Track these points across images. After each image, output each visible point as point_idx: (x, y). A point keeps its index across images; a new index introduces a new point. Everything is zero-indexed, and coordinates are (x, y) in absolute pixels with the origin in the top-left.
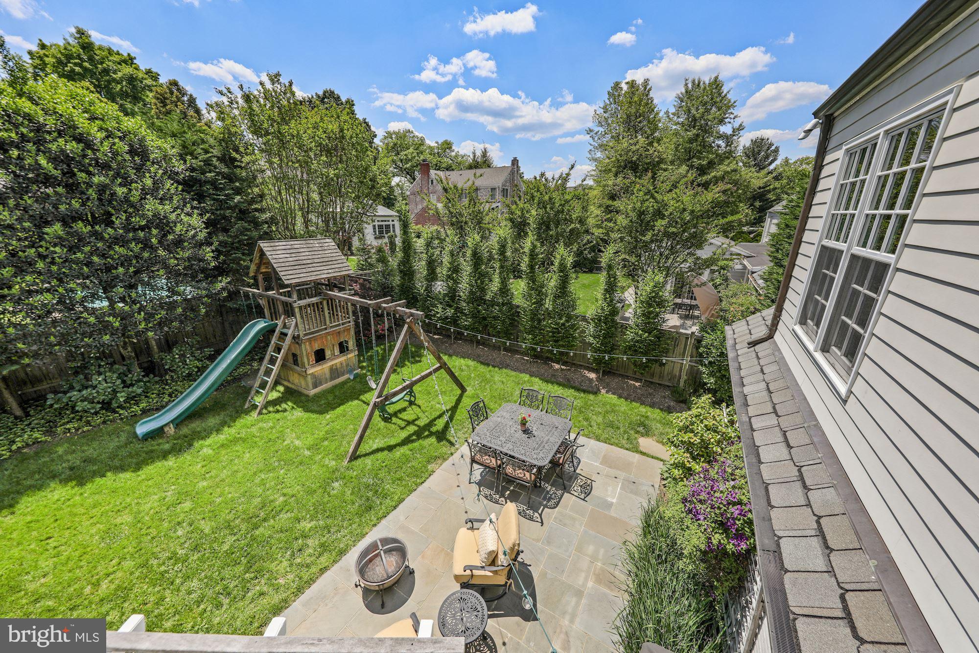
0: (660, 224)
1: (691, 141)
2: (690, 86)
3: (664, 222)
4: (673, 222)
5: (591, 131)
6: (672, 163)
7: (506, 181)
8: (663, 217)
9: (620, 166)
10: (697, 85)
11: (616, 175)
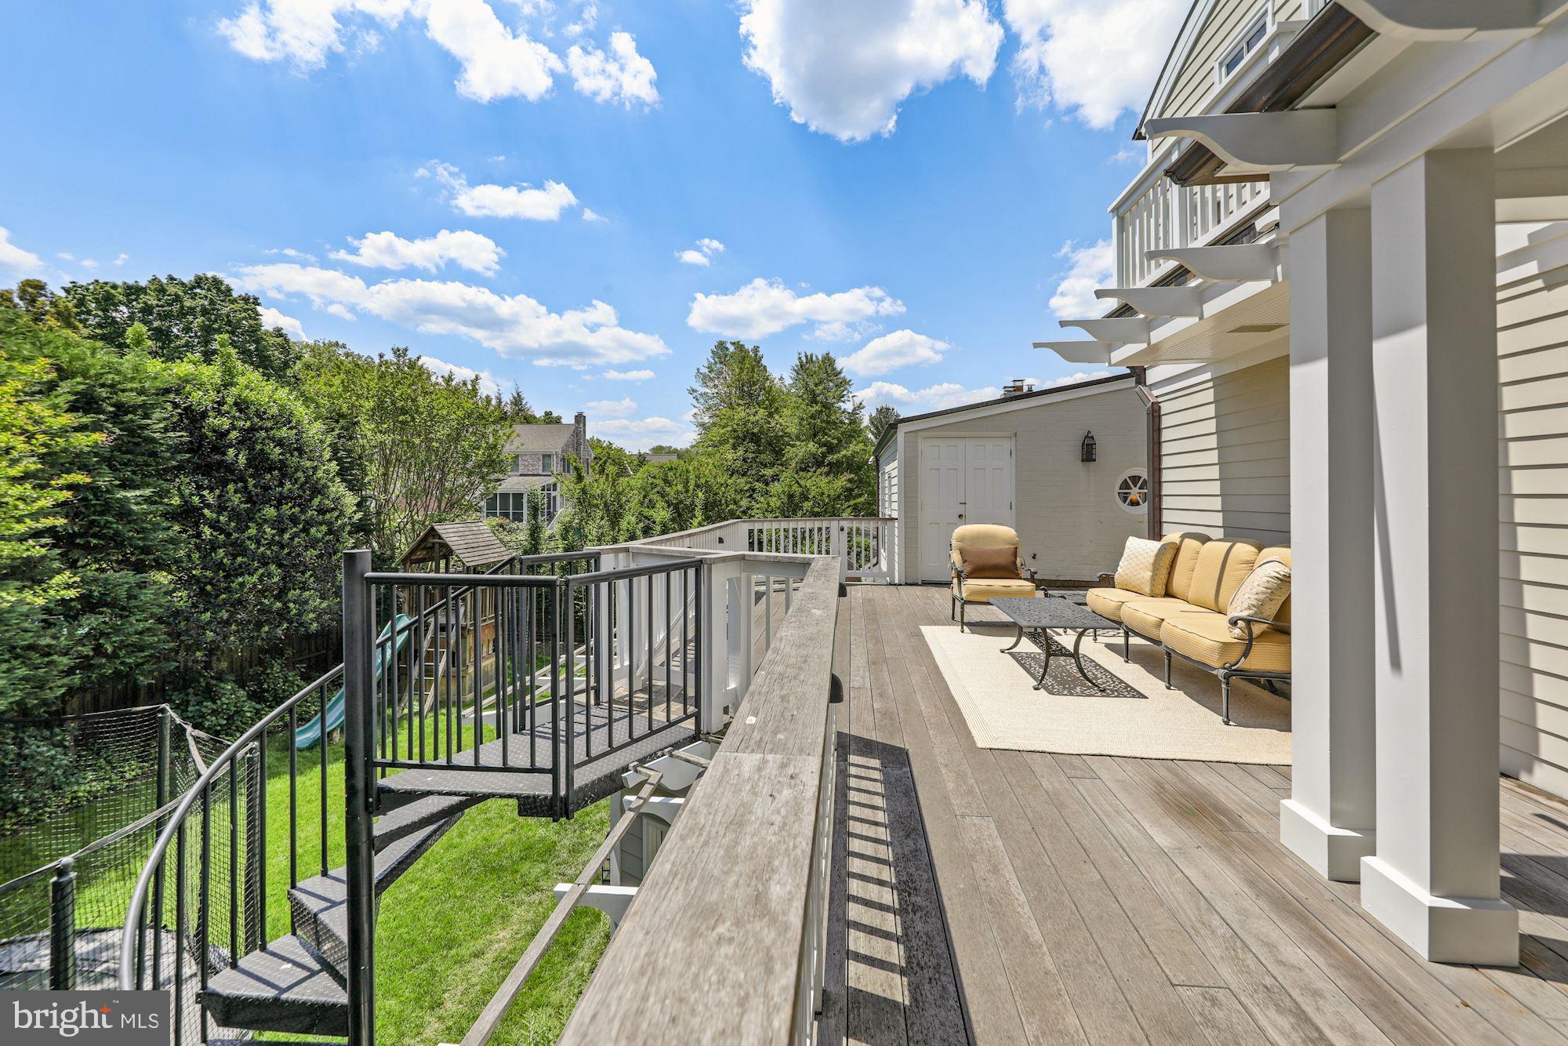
0: (807, 505)
1: (813, 417)
2: (804, 359)
3: (810, 504)
4: (816, 504)
5: (694, 391)
6: (798, 438)
7: (567, 446)
8: (807, 499)
9: (738, 437)
10: (810, 359)
11: (734, 447)
